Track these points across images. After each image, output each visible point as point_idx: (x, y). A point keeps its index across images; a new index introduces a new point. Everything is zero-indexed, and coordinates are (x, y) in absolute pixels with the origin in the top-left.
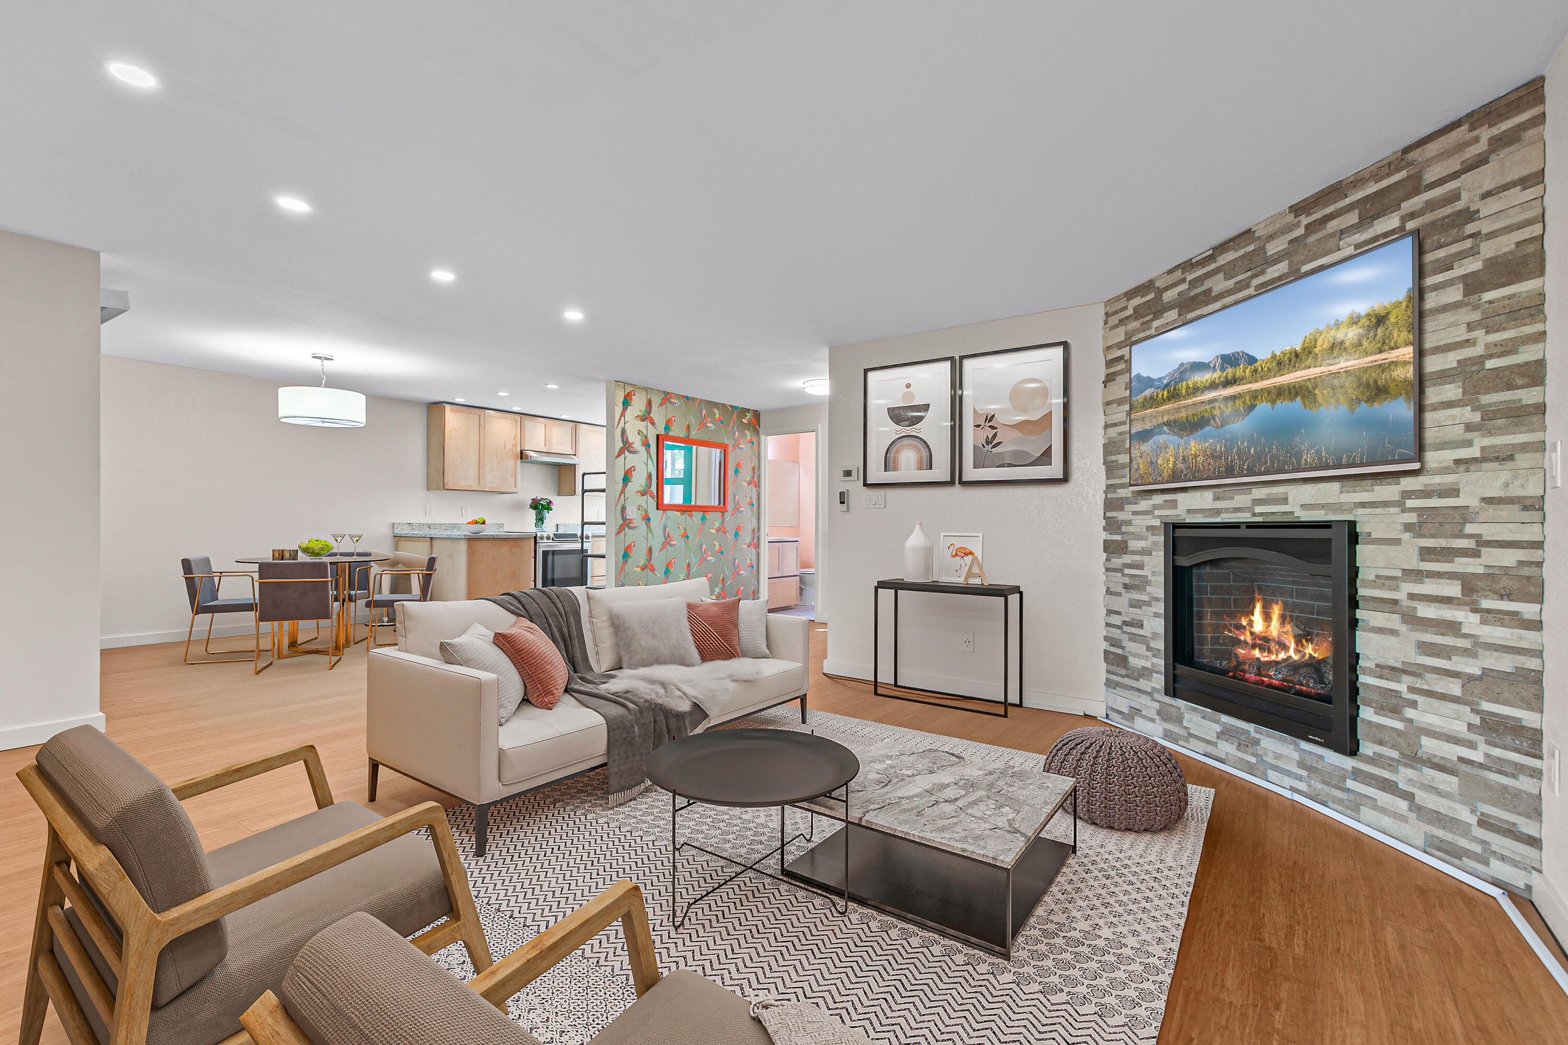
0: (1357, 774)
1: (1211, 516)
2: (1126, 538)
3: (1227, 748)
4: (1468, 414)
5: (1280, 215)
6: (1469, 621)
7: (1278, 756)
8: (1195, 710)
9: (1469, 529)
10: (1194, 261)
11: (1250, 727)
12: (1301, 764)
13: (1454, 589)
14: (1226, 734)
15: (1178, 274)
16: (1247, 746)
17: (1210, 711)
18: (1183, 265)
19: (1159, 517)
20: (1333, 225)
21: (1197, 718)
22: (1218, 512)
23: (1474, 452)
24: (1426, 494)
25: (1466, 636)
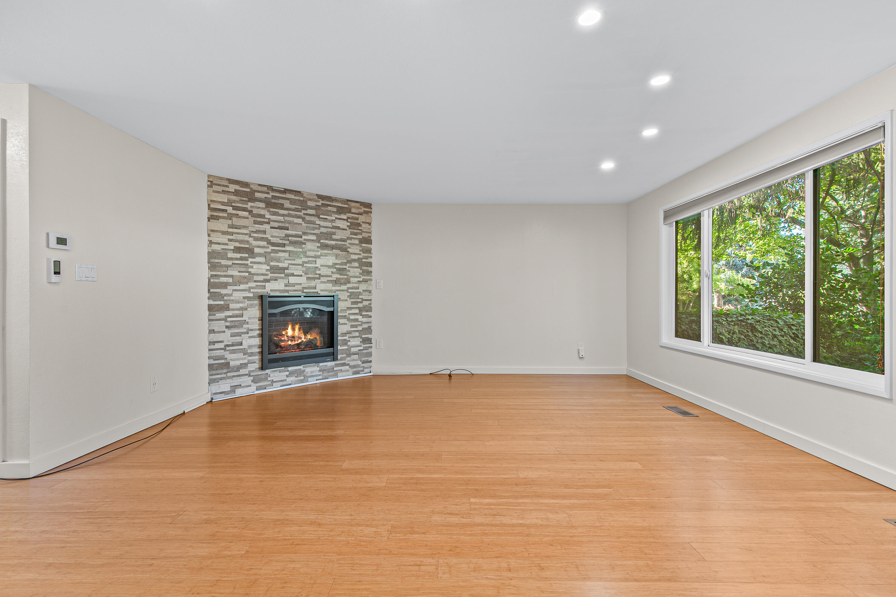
0: (337, 365)
1: (282, 293)
2: (228, 302)
3: (292, 379)
4: (359, 270)
5: (312, 194)
6: (360, 318)
7: (312, 372)
8: (275, 371)
9: (360, 297)
10: (273, 188)
11: (301, 367)
12: (320, 371)
13: (357, 311)
14: (291, 374)
15: (265, 189)
16: (301, 374)
17: (284, 368)
18: (268, 187)
19: (252, 292)
20: (329, 208)
21: (276, 374)
22: (287, 291)
23: (361, 279)
24: (352, 288)
25: (359, 321)
